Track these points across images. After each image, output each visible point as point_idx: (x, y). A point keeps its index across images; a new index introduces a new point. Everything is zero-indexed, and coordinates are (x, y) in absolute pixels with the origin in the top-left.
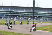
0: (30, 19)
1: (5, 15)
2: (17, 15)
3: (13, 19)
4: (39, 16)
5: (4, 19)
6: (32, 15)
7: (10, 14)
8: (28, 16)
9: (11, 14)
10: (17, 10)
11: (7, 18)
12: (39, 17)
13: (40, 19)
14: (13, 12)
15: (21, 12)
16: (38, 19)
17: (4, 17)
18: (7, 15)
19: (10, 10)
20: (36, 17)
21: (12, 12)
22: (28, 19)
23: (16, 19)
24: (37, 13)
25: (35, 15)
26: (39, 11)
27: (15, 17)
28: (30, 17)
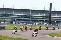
0: (46, 24)
1: (17, 19)
2: (31, 19)
3: (26, 24)
4: (57, 20)
5: (15, 24)
6: (48, 20)
7: (22, 19)
8: (43, 21)
9: (24, 19)
10: (31, 14)
11: (19, 23)
12: (57, 22)
13: (58, 24)
14: (27, 16)
15: (35, 16)
16: (55, 24)
17: (16, 22)
18: (19, 20)
19: (22, 14)
20: (53, 21)
21: (24, 16)
22: (43, 24)
23: (29, 24)
24: (54, 17)
25: (51, 20)
26: (56, 15)
27: (28, 22)
28: (46, 21)
